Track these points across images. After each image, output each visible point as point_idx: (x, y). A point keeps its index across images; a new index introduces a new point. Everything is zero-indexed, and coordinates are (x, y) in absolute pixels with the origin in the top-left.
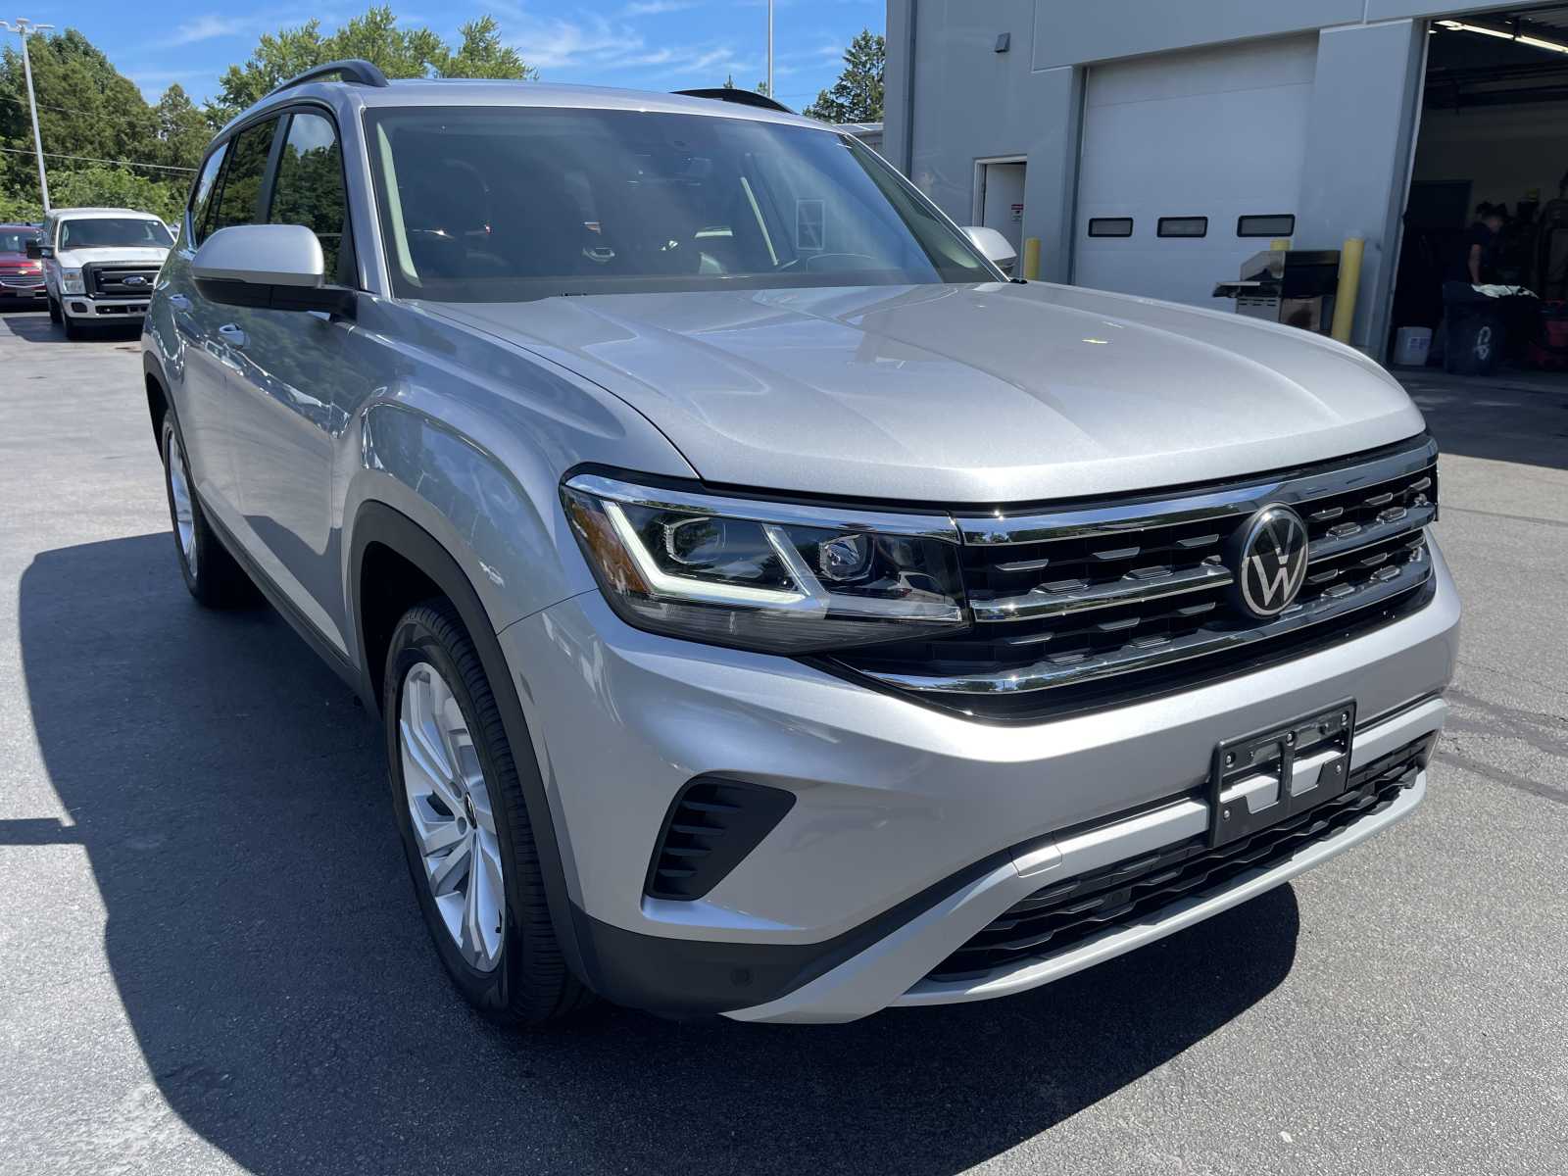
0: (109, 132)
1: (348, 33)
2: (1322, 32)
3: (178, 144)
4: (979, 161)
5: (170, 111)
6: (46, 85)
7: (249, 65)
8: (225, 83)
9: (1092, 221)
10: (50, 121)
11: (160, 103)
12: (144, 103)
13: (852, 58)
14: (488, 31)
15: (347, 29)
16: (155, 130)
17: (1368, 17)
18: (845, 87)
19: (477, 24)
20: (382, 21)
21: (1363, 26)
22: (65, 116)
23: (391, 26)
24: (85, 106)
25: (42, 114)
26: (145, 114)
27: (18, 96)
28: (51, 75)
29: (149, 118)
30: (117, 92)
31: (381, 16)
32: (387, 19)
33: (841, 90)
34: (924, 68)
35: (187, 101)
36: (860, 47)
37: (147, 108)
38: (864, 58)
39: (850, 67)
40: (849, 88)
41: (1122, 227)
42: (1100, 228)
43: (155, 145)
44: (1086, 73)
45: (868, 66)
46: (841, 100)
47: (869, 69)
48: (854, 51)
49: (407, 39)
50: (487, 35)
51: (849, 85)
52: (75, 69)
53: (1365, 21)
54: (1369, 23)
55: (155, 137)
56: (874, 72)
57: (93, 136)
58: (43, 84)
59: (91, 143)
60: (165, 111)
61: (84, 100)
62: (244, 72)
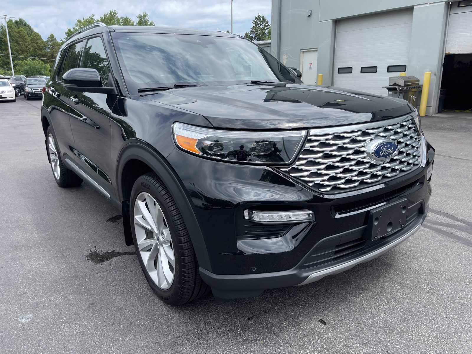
0: (32, 49)
1: (104, 18)
2: (415, 7)
3: (53, 52)
4: (302, 51)
5: (50, 42)
6: (13, 35)
7: (74, 28)
8: (67, 34)
9: (339, 69)
10: (14, 46)
11: (47, 40)
12: (42, 40)
13: (255, 23)
14: (146, 17)
15: (103, 17)
16: (46, 48)
17: (430, 2)
18: (253, 31)
19: (142, 15)
20: (113, 14)
21: (428, 5)
22: (19, 44)
23: (116, 16)
24: (25, 41)
25: (12, 44)
26: (42, 43)
27: (4, 38)
28: (14, 32)
29: (44, 44)
30: (34, 36)
31: (113, 13)
32: (115, 14)
33: (252, 32)
34: (284, 22)
35: (55, 39)
36: (257, 19)
37: (43, 41)
38: (258, 23)
39: (254, 25)
40: (254, 32)
41: (349, 70)
42: (342, 70)
43: (46, 52)
44: (337, 22)
45: (260, 25)
46: (252, 35)
47: (260, 26)
48: (255, 21)
49: (121, 20)
50: (145, 18)
51: (254, 31)
52: (22, 30)
53: (429, 3)
54: (430, 4)
55: (46, 50)
56: (262, 27)
57: (27, 50)
58: (12, 35)
59: (27, 52)
60: (49, 42)
61: (24, 39)
62: (72, 30)
